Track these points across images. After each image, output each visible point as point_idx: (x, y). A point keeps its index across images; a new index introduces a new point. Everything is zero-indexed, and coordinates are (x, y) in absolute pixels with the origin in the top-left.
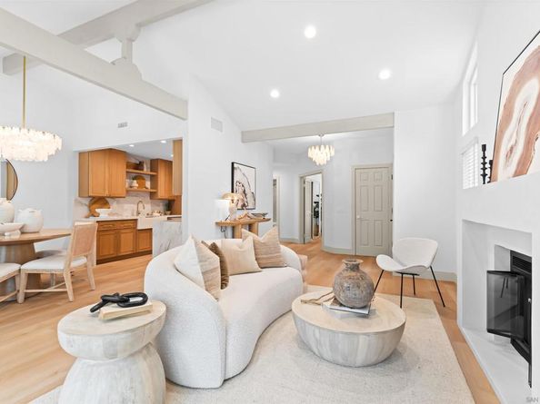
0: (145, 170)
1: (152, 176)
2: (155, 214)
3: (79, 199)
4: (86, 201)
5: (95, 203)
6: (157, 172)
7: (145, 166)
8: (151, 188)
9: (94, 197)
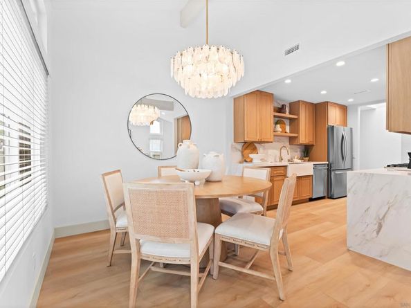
0: (287, 113)
1: (291, 120)
2: (296, 160)
3: (234, 144)
4: (240, 147)
5: (246, 148)
6: (298, 115)
7: (287, 109)
8: (291, 132)
9: (245, 142)
